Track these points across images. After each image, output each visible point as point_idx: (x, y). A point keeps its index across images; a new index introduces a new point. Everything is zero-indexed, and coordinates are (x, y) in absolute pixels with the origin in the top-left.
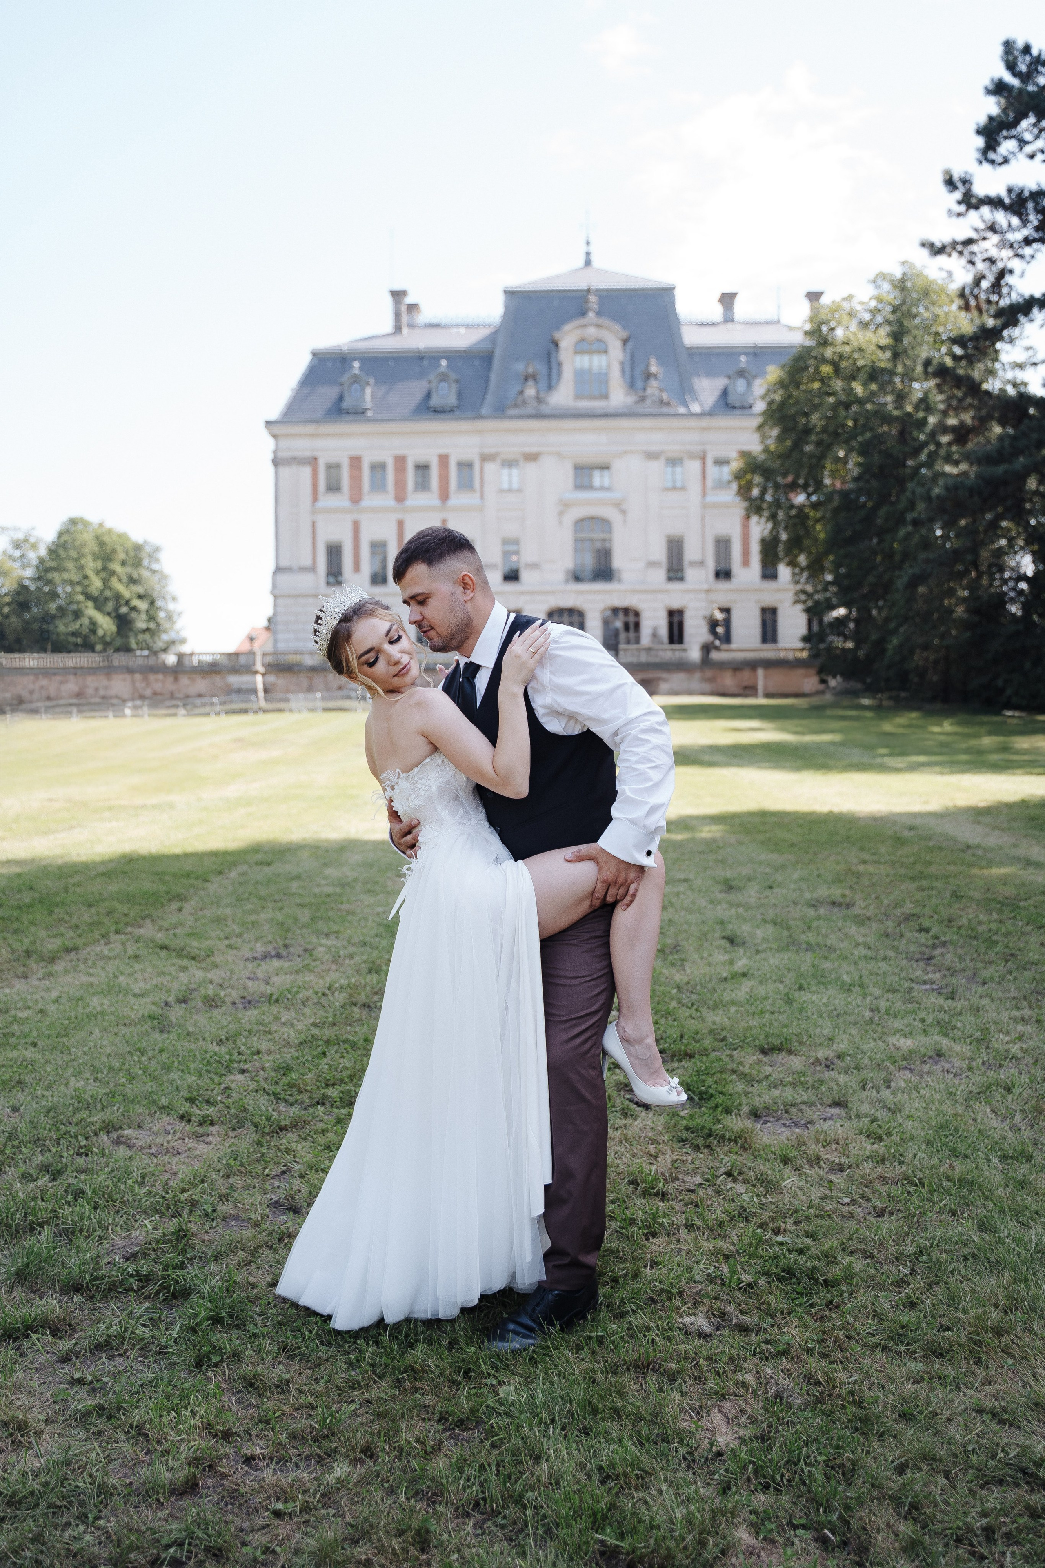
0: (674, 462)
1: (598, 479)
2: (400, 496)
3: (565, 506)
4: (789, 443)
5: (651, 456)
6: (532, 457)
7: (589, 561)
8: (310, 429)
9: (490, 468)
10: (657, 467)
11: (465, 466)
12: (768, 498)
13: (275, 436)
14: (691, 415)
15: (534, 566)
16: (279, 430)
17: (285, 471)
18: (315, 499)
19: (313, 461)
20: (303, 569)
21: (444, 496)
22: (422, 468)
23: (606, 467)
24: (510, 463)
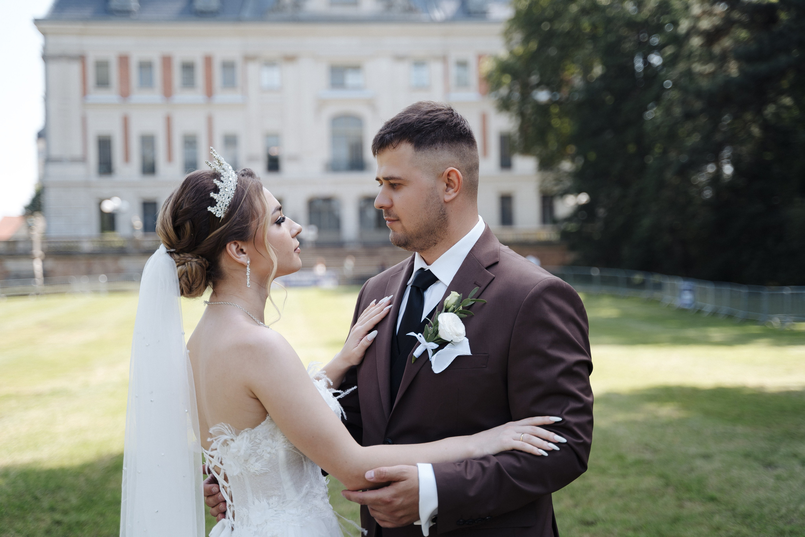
0: (419, 63)
1: (351, 79)
2: (168, 92)
3: (321, 104)
4: (533, 45)
5: (399, 58)
6: (290, 59)
7: (344, 154)
8: (78, 27)
9: (253, 69)
10: (403, 69)
11: (229, 66)
12: (517, 95)
13: (44, 34)
14: (433, 22)
15: (295, 158)
16: (47, 27)
17: (55, 67)
18: (85, 92)
19: (82, 59)
20: (73, 161)
21: (209, 92)
22: (188, 67)
23: (356, 68)
24: (270, 63)
